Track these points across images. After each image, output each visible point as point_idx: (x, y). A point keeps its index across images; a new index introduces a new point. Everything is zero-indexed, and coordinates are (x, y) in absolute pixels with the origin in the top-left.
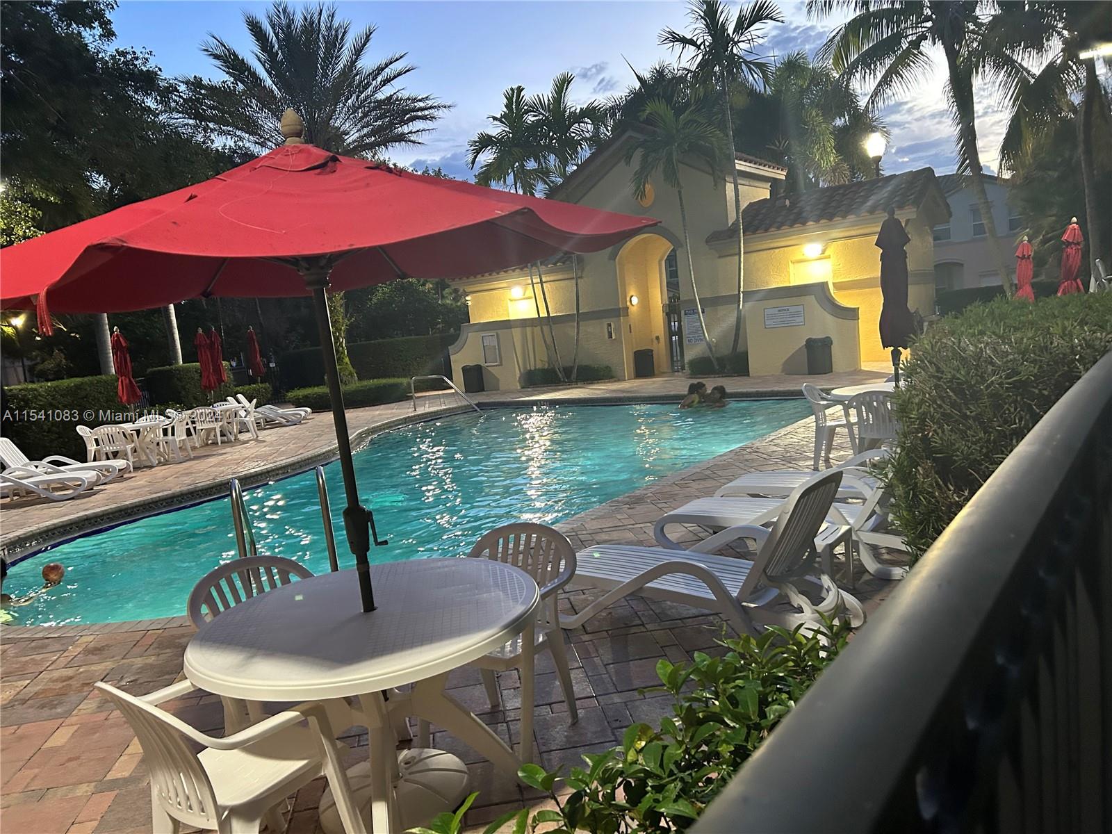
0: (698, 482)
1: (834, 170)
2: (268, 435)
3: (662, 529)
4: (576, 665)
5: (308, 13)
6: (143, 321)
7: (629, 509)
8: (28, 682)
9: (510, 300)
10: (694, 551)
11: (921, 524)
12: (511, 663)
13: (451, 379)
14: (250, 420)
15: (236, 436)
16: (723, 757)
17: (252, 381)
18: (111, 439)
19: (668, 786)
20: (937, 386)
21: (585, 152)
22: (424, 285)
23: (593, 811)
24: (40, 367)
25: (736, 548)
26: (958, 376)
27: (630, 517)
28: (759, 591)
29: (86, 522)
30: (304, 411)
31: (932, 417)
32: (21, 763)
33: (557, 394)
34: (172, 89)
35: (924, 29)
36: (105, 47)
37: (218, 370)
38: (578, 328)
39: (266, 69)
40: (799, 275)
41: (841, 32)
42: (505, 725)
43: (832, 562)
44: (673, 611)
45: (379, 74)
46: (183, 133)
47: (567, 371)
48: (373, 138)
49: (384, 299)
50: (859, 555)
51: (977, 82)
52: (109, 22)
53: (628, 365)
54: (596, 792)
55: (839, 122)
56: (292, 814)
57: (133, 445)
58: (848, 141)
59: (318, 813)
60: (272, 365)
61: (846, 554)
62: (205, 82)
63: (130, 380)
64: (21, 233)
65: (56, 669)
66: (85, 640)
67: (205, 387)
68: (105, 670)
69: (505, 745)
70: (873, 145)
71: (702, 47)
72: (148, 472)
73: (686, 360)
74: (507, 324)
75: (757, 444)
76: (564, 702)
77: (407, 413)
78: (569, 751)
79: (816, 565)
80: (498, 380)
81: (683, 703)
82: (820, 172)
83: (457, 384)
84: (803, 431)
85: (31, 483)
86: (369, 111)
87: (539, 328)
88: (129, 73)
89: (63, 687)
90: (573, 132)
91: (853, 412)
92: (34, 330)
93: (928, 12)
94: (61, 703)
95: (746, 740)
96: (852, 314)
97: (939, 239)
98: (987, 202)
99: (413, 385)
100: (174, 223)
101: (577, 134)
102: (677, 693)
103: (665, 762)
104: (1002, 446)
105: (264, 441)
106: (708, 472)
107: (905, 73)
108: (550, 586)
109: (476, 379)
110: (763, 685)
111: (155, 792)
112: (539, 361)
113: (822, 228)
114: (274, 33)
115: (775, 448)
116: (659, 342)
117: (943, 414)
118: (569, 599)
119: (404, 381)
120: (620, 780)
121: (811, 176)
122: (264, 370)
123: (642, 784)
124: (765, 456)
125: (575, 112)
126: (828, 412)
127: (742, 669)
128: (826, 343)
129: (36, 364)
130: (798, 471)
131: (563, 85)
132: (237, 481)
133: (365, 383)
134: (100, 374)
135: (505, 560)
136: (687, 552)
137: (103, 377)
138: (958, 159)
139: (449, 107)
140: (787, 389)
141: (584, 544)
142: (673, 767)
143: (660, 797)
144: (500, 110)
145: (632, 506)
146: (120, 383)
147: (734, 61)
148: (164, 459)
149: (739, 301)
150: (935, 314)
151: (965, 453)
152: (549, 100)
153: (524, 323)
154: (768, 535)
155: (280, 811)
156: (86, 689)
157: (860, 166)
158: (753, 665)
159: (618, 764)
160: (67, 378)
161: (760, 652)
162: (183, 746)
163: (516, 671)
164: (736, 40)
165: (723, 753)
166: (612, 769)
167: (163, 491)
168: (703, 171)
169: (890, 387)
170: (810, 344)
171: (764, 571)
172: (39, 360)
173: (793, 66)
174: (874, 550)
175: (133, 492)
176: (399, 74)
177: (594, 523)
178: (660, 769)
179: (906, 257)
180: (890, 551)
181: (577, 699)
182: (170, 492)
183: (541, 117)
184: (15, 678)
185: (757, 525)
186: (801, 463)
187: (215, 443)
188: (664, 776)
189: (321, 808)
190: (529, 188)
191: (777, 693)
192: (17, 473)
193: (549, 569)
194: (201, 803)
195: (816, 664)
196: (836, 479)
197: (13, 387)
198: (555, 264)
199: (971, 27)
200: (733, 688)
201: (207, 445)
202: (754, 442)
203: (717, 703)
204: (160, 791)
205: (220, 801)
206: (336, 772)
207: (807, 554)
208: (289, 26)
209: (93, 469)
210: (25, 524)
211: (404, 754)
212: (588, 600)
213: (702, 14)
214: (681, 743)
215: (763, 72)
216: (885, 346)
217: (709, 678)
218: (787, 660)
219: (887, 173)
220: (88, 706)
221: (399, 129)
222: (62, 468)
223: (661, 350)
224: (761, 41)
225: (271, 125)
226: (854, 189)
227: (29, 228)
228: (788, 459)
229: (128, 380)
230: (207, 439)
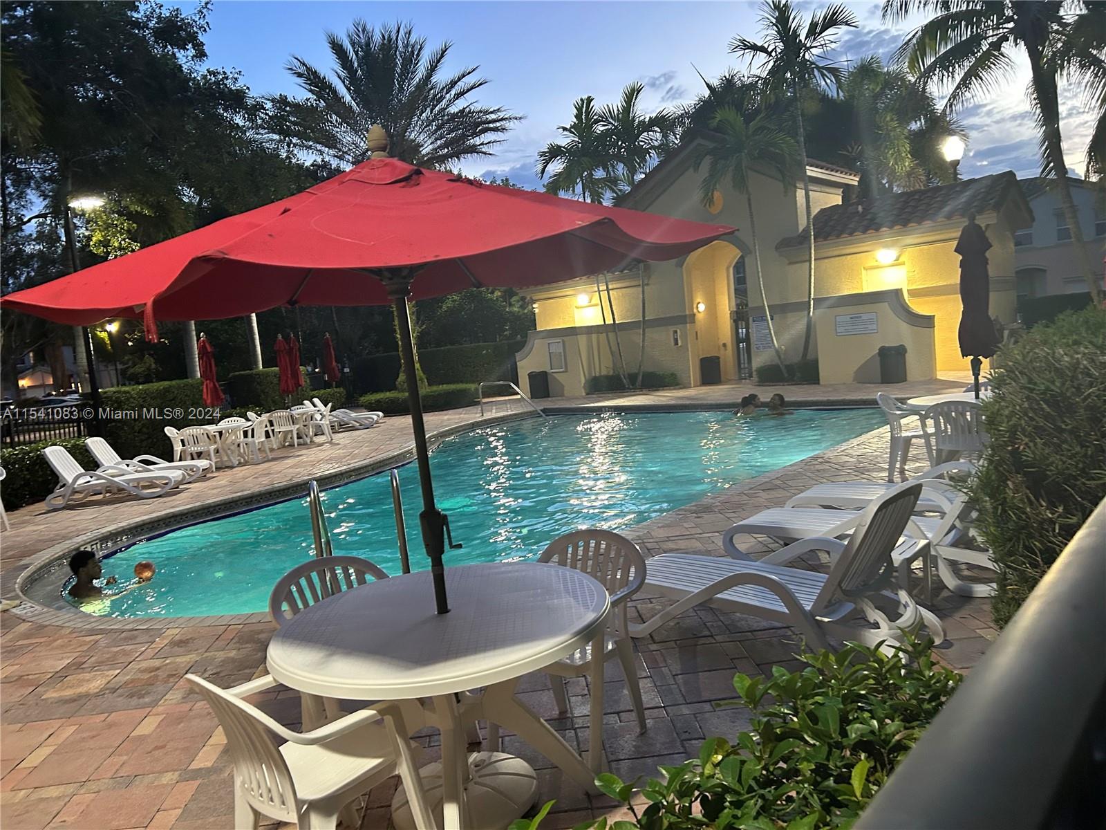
0: (768, 492)
1: (909, 175)
2: (343, 438)
3: (731, 539)
4: (644, 674)
5: (386, 31)
6: (226, 327)
7: (696, 517)
8: (118, 671)
9: (577, 307)
10: (765, 563)
11: (1010, 540)
12: (581, 670)
13: (517, 385)
14: (325, 423)
15: (311, 438)
16: (804, 776)
17: (327, 385)
18: (196, 440)
19: (748, 803)
20: (1028, 398)
21: (653, 161)
22: (492, 293)
23: (670, 824)
24: (132, 370)
25: (808, 561)
26: (1053, 387)
27: (697, 526)
28: (834, 604)
29: (173, 520)
30: (377, 415)
31: (1024, 430)
32: (111, 750)
33: (622, 400)
34: (259, 107)
35: (1005, 30)
36: (197, 68)
37: (296, 375)
38: (644, 334)
39: (345, 86)
40: (871, 282)
41: (917, 35)
42: (573, 731)
43: (909, 577)
44: (743, 623)
45: (452, 87)
46: (268, 148)
47: (633, 378)
48: (446, 150)
49: (454, 307)
50: (937, 570)
51: (1061, 82)
52: (202, 44)
53: (694, 372)
54: (672, 804)
55: (914, 126)
56: (366, 810)
57: (216, 446)
58: (924, 146)
59: (391, 811)
60: (347, 370)
61: (924, 569)
62: (290, 99)
63: (214, 385)
64: (116, 244)
65: (144, 660)
66: (171, 633)
67: (284, 390)
68: (189, 663)
69: (573, 751)
70: (951, 149)
71: (773, 54)
72: (229, 472)
73: (754, 369)
74: (573, 331)
75: (829, 454)
76: (632, 711)
77: (475, 418)
78: (638, 761)
79: (893, 580)
80: (563, 386)
81: (761, 718)
82: (894, 178)
83: (522, 391)
84: (876, 441)
85: (123, 481)
86: (443, 124)
87: (604, 335)
88: (219, 93)
89: (151, 677)
90: (642, 141)
91: (930, 422)
92: (126, 335)
93: (1009, 13)
94: (148, 693)
95: (828, 759)
96: (928, 321)
97: (1021, 245)
98: (1072, 206)
99: (480, 391)
100: (270, 235)
101: (646, 143)
102: (755, 708)
103: (743, 777)
104: (1100, 461)
105: (338, 444)
106: (778, 482)
107: (984, 74)
108: (619, 595)
109: (541, 385)
110: (843, 703)
111: (238, 781)
112: (604, 368)
113: (899, 234)
114: (354, 51)
115: (847, 459)
116: (726, 350)
117: (1035, 427)
118: (636, 607)
119: (472, 386)
120: (697, 793)
121: (884, 182)
122: (339, 375)
123: (720, 799)
124: (837, 466)
125: (643, 121)
126: (903, 421)
127: (822, 685)
128: (901, 351)
129: (127, 368)
130: (872, 483)
131: (632, 95)
132: (315, 483)
133: (435, 388)
134: (187, 378)
135: (574, 567)
136: (757, 563)
137: (189, 380)
138: (1042, 163)
139: (520, 118)
140: (859, 398)
141: (651, 552)
142: (753, 783)
143: (739, 813)
144: (570, 120)
145: (699, 515)
146: (205, 386)
147: (807, 67)
148: (245, 459)
149: (810, 308)
150: (1016, 321)
151: (1059, 467)
152: (618, 110)
153: (590, 330)
154: (843, 549)
155: (355, 808)
156: (171, 680)
157: (937, 171)
158: (833, 681)
159: (695, 777)
160: (156, 382)
161: (839, 668)
162: (266, 738)
163: (583, 678)
164: (808, 45)
165: (804, 771)
166: (690, 782)
167: (242, 491)
168: (772, 177)
169: (970, 397)
170: (884, 352)
171: (839, 584)
172: (130, 363)
173: (866, 71)
174: (953, 565)
175: (215, 491)
176: (472, 88)
177: (661, 531)
178: (738, 785)
179: (987, 263)
180: (971, 567)
181: (646, 709)
182: (249, 492)
183: (610, 126)
184: (106, 668)
185: (831, 537)
186: (875, 474)
187: (292, 445)
188: (742, 792)
189: (394, 807)
190: (597, 197)
191: (859, 711)
192: (110, 471)
193: (618, 577)
194: (281, 796)
195: (898, 682)
196: (915, 491)
197: (107, 390)
198: (622, 271)
199: (1056, 27)
200: (812, 704)
201: (284, 447)
202: (825, 452)
203: (795, 719)
204: (243, 783)
205: (300, 795)
206: (409, 771)
207: (883, 568)
208: (368, 44)
209: (178, 468)
210: (116, 520)
211: (474, 757)
212: (655, 609)
213: (774, 21)
214: (759, 759)
215: (836, 77)
216: (965, 354)
217: (788, 693)
218: (867, 677)
219: (964, 177)
220: (174, 696)
221: (471, 141)
222: (151, 467)
223: (728, 358)
224: (833, 46)
225: (349, 139)
226: (929, 194)
227: (124, 240)
228: (861, 470)
229: (212, 385)
230: (285, 441)
